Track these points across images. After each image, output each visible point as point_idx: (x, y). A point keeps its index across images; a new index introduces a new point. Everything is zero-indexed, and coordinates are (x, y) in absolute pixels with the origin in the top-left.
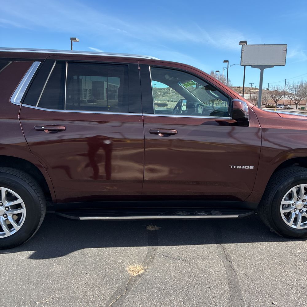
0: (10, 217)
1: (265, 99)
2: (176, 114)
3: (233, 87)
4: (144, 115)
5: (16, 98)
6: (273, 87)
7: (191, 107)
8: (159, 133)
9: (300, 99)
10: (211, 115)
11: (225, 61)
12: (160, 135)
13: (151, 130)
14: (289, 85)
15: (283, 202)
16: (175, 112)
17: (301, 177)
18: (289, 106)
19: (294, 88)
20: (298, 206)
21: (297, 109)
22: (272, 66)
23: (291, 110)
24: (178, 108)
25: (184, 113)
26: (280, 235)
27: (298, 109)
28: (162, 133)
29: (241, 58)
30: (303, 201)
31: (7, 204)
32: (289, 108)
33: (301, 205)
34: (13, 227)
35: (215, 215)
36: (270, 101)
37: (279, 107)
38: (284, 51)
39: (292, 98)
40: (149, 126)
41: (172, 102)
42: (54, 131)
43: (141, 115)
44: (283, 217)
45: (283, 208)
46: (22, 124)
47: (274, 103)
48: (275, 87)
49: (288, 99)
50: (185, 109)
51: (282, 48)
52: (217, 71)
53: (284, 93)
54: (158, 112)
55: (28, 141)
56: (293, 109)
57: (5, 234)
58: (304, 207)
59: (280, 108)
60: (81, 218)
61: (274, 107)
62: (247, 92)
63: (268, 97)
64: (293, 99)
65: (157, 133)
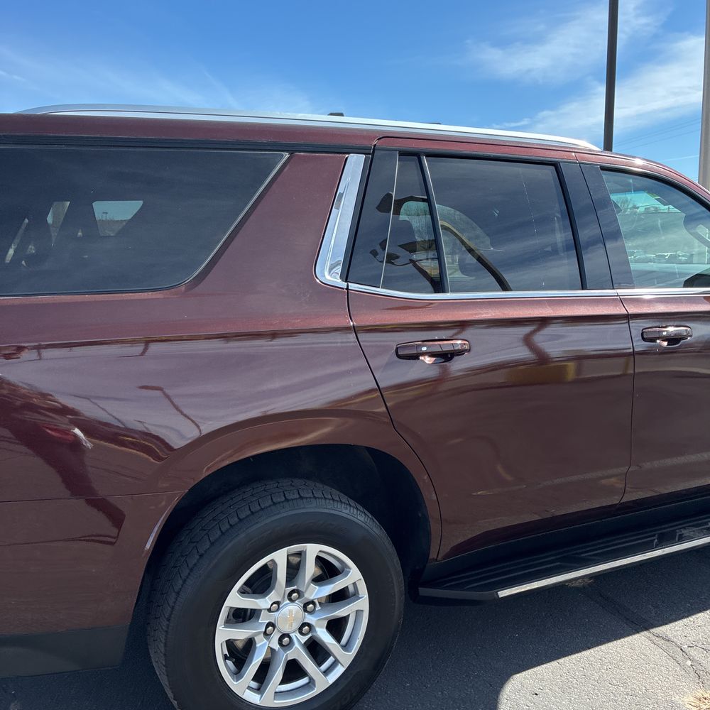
55: (381, 387)
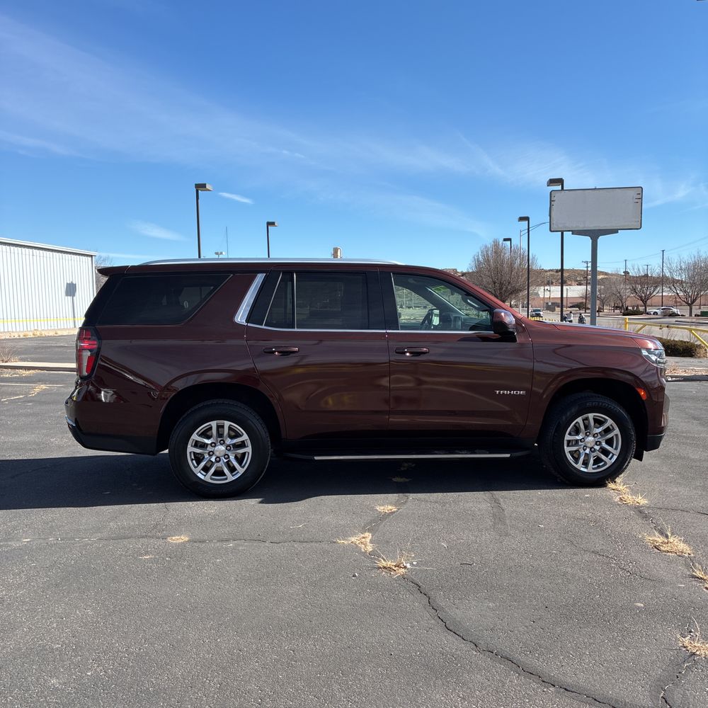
0: (232, 458)
1: (618, 295)
2: (425, 329)
3: (546, 271)
4: (388, 331)
5: (241, 317)
6: (636, 267)
7: (446, 320)
8: (407, 352)
9: (698, 294)
10: (470, 330)
11: (522, 219)
12: (408, 354)
13: (397, 348)
14: (670, 264)
15: (567, 437)
16: (424, 326)
17: (588, 404)
18: (675, 310)
19: (681, 269)
20: (588, 442)
21: (691, 315)
22: (615, 231)
23: (677, 319)
24: (426, 322)
25: (436, 328)
26: (567, 482)
27: (693, 315)
28: (410, 353)
29: (550, 216)
30: (594, 436)
31: (229, 441)
32: (673, 315)
33: (592, 441)
34: (236, 470)
35: (480, 453)
36: (631, 301)
37: (652, 313)
38: (637, 201)
39: (678, 292)
40: (394, 344)
41: (409, 308)
42: (285, 354)
43: (384, 331)
44: (569, 457)
45: (568, 446)
46: (250, 346)
47: (641, 303)
48: (641, 268)
49: (670, 294)
50: (438, 323)
51: (633, 193)
52: (505, 240)
53: (662, 281)
54: (404, 327)
56: (682, 315)
57: (226, 479)
58: (596, 444)
59: (654, 314)
60: (316, 458)
61: (641, 313)
62: (581, 280)
63: (626, 291)
64: (681, 294)
65: (405, 353)
